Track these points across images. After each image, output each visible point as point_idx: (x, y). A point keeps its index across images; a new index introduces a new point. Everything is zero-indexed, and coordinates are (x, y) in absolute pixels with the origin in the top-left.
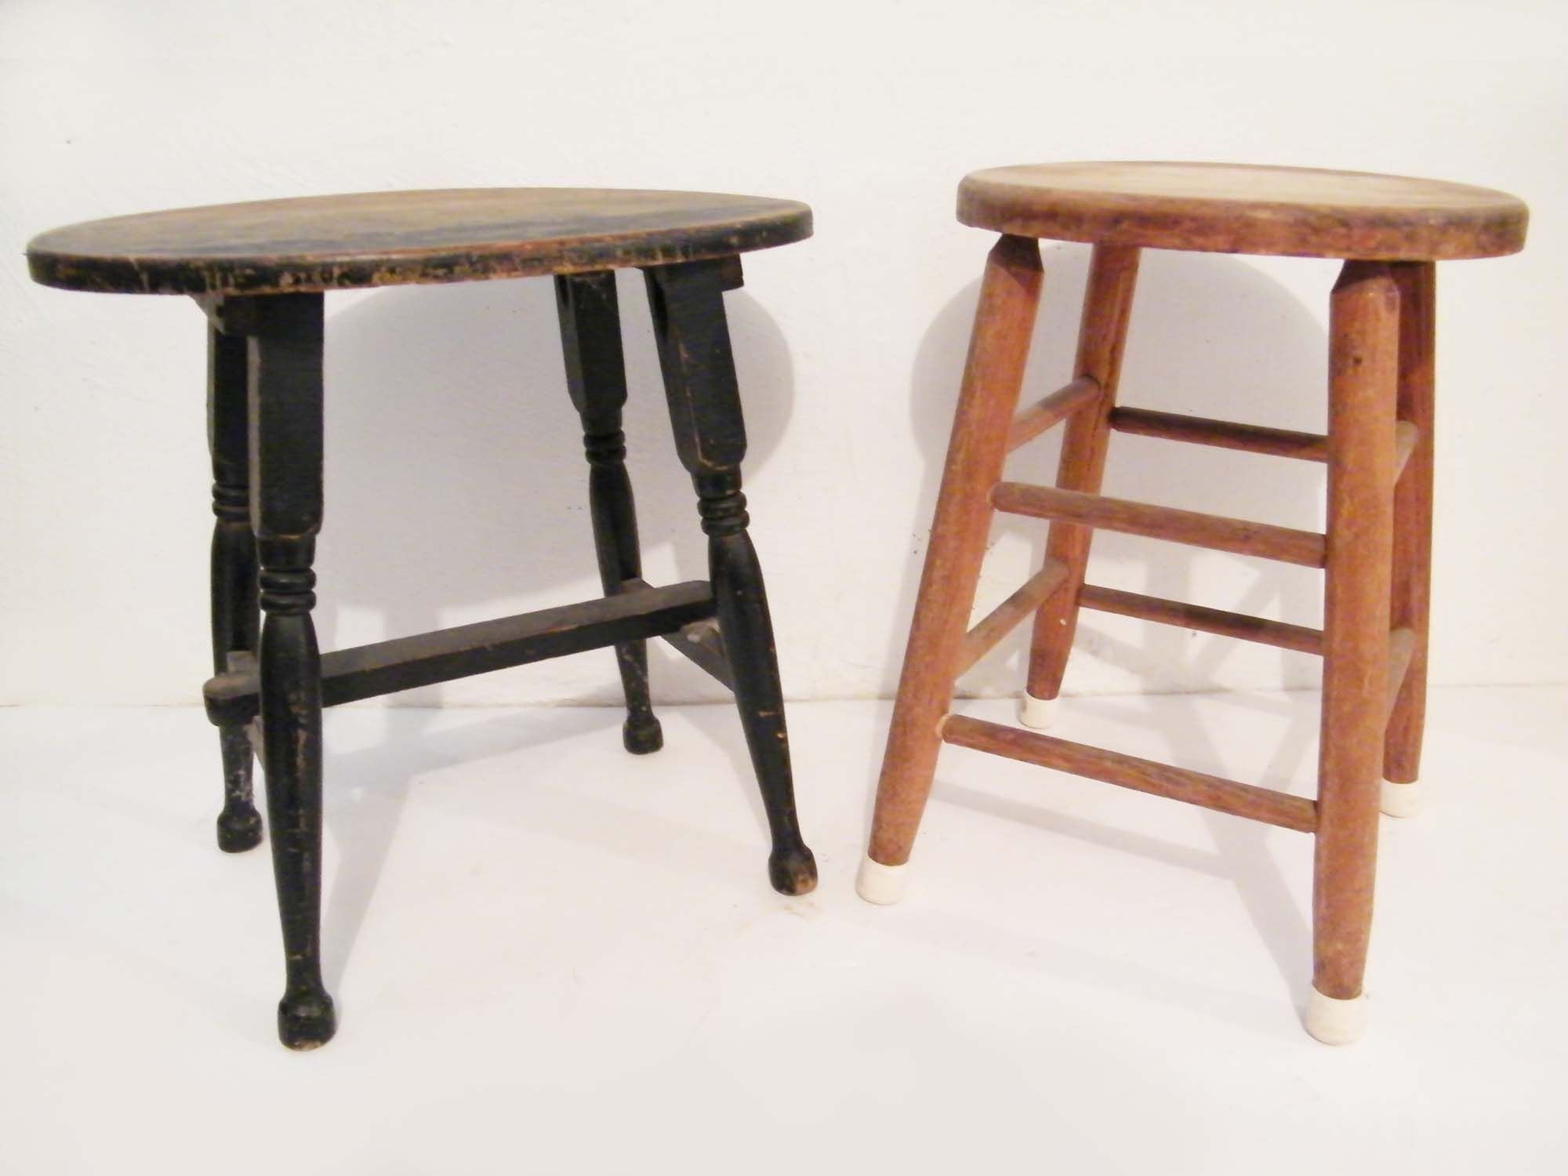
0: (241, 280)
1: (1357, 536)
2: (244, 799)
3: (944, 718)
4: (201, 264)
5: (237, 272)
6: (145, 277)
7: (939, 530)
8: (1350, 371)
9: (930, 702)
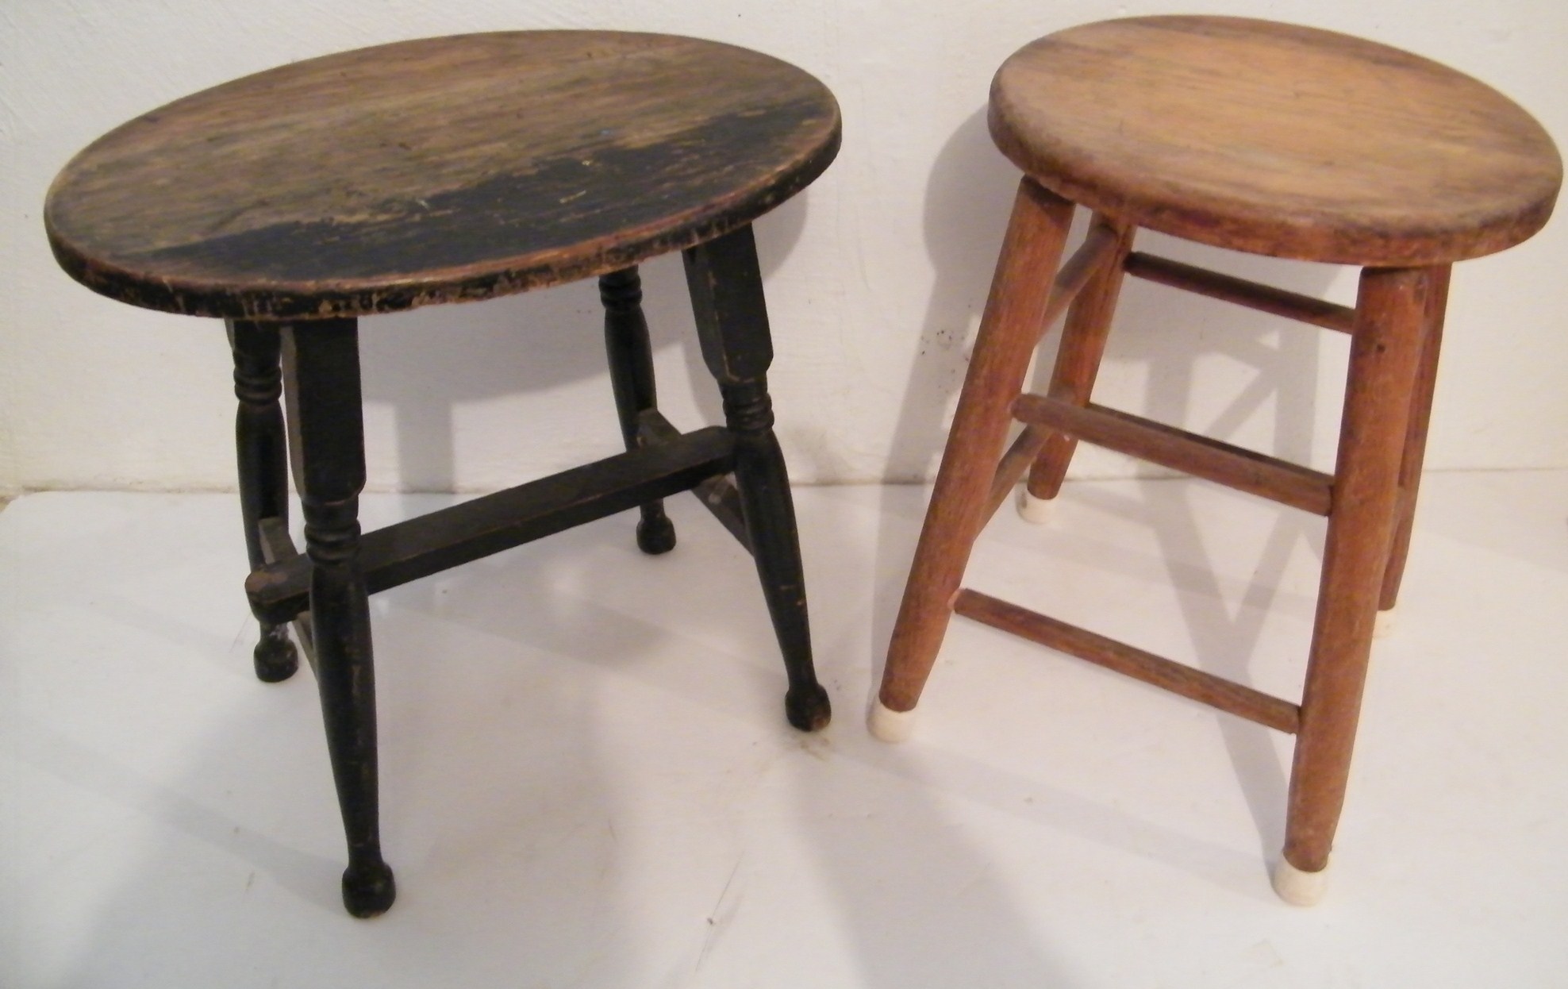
0: (279, 308)
1: (1362, 503)
2: (279, 637)
3: (956, 594)
4: (237, 291)
5: (275, 300)
6: (180, 300)
7: (959, 435)
8: (1373, 356)
9: (944, 581)
